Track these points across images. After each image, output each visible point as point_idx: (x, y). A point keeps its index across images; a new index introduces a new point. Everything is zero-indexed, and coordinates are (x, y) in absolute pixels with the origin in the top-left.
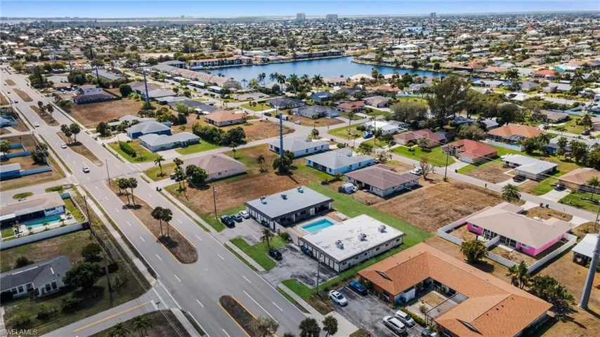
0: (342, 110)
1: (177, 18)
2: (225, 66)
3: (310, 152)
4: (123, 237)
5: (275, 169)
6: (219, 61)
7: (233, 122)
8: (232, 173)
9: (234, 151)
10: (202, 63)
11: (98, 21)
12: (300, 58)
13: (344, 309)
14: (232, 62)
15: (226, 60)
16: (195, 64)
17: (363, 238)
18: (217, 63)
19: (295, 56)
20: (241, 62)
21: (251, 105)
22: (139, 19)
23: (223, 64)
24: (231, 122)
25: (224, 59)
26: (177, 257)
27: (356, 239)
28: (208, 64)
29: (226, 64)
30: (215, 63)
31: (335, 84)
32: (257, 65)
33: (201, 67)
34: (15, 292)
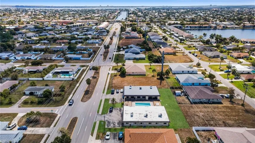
0: (232, 56)
1: (208, 6)
2: (201, 29)
3: (184, 72)
4: (78, 87)
5: (158, 76)
6: (199, 26)
7: (169, 53)
8: (139, 74)
9: (151, 65)
10: (191, 27)
11: (172, 7)
12: (247, 27)
13: (105, 141)
14: (206, 27)
15: (202, 26)
16: (187, 27)
17: (146, 116)
18: (198, 27)
19: (244, 26)
20: (211, 27)
21: (188, 47)
22: (190, 6)
23: (201, 28)
24: (168, 53)
25: (201, 25)
26: (82, 98)
27: (143, 116)
28: (193, 27)
29: (203, 28)
30: (197, 27)
31: (248, 42)
32: (219, 29)
33: (189, 28)
34: (35, 93)
